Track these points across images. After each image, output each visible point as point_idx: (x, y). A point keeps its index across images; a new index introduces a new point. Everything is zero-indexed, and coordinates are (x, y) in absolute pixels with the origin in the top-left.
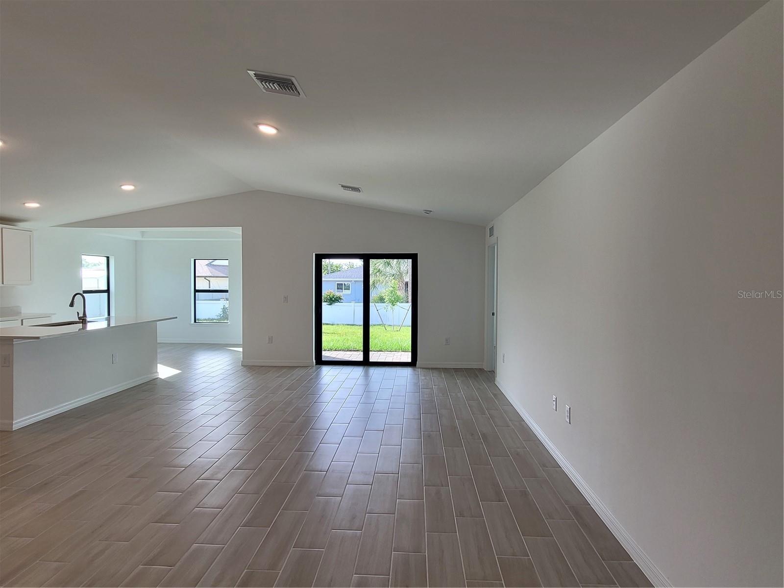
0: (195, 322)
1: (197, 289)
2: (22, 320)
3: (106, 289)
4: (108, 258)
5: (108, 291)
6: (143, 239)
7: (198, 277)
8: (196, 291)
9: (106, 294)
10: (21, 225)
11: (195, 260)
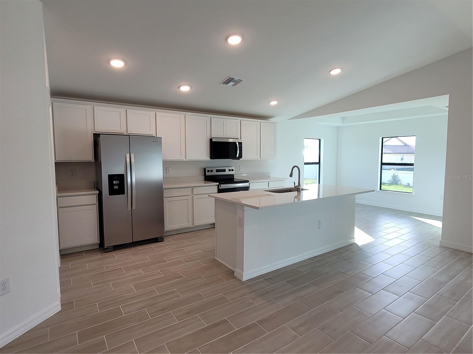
0: (380, 189)
1: (383, 162)
2: (269, 182)
3: (318, 161)
4: (320, 140)
5: (319, 163)
6: (344, 125)
7: (384, 153)
8: (382, 164)
9: (318, 165)
10: (272, 120)
11: (383, 138)
